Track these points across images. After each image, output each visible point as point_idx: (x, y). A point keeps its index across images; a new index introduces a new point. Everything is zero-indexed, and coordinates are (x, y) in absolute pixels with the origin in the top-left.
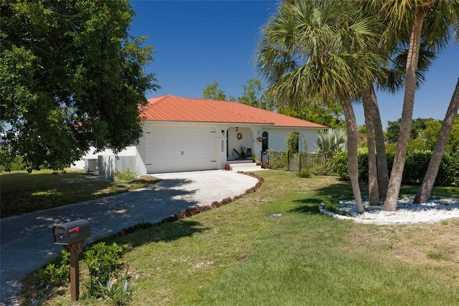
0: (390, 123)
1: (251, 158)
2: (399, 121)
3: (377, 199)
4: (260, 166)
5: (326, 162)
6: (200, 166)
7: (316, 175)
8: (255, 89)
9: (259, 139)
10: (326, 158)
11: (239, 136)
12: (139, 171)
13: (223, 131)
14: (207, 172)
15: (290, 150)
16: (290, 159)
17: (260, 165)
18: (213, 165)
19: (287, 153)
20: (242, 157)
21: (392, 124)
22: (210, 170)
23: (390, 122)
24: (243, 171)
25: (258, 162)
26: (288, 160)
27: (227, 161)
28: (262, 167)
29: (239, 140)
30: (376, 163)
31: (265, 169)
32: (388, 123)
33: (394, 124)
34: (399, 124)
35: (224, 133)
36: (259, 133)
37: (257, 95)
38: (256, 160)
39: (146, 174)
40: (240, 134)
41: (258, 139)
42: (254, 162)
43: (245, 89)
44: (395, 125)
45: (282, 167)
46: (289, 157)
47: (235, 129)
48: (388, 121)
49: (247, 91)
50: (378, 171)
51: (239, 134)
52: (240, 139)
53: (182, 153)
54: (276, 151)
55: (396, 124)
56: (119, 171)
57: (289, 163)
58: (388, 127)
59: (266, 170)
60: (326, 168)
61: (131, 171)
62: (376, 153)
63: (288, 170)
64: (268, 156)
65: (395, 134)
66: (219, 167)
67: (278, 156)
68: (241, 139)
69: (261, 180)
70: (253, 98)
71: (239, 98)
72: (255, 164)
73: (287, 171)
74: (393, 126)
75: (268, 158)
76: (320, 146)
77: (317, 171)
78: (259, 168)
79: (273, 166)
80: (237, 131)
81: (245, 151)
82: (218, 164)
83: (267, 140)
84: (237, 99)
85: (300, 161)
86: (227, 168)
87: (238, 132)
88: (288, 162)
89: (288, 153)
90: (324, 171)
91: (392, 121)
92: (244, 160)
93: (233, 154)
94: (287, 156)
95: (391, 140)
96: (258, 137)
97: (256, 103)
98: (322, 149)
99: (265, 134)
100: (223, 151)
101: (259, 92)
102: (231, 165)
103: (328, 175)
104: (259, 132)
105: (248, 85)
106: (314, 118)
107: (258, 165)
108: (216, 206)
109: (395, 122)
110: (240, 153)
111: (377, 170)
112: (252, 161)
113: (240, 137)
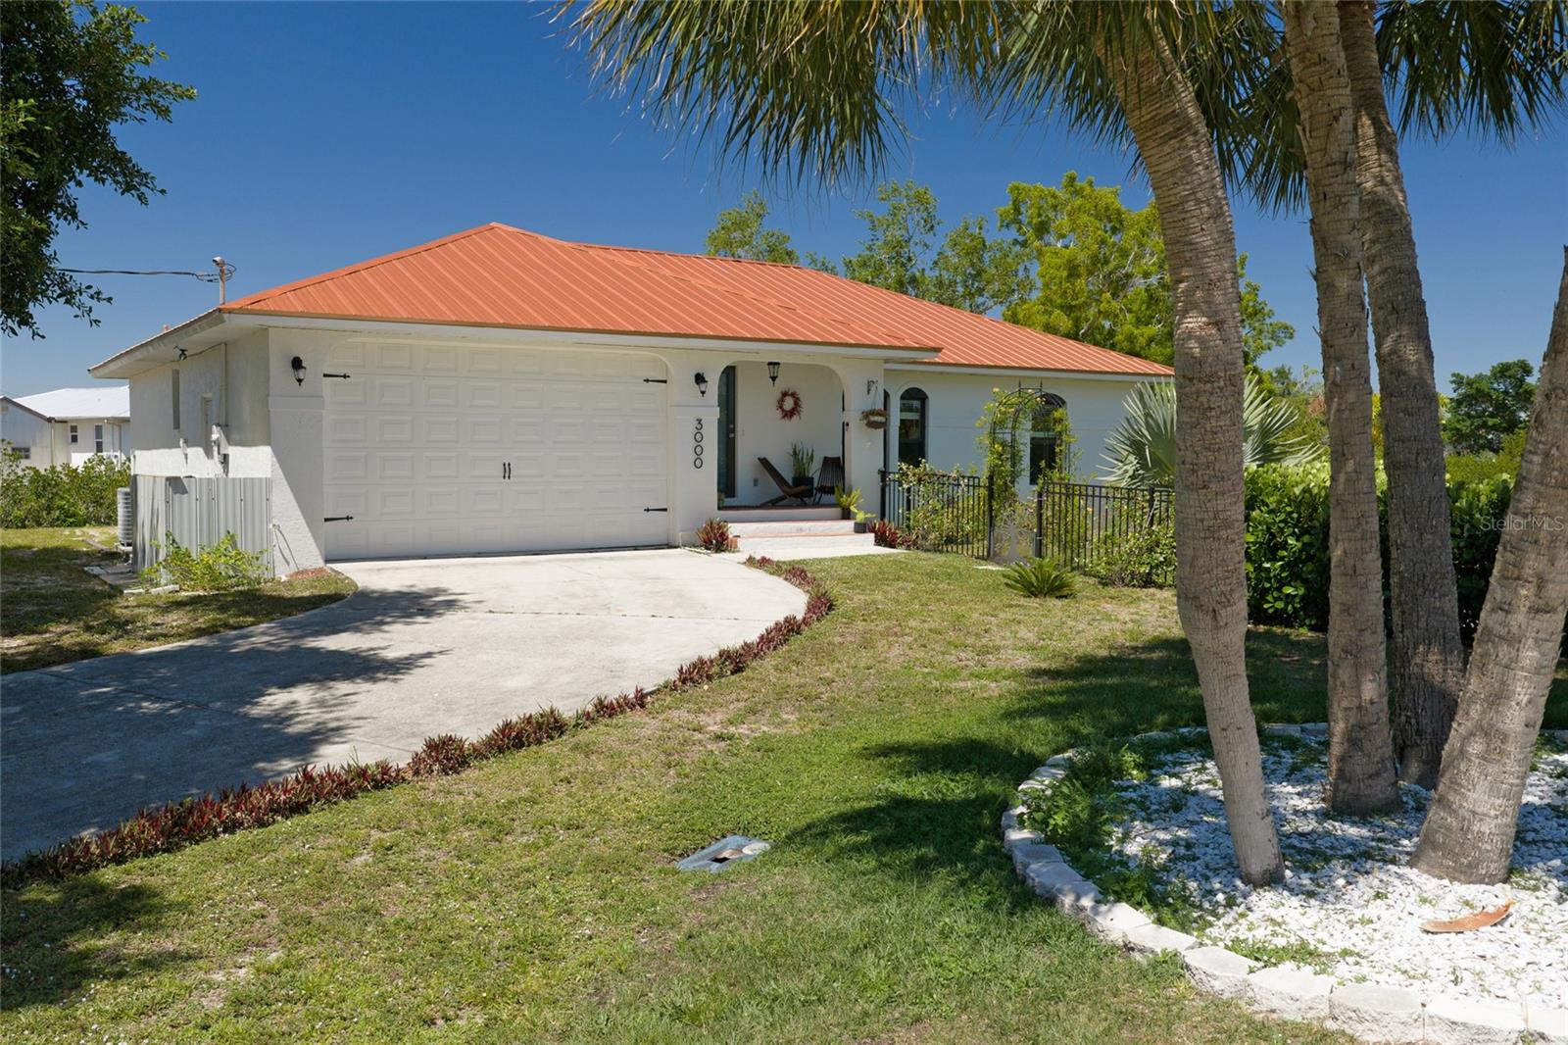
0: (1459, 381)
1: (831, 498)
2: (1494, 375)
3: (1377, 774)
4: (872, 536)
5: (1151, 523)
6: (591, 531)
7: (1105, 582)
8: (910, 224)
9: (872, 419)
10: (1151, 506)
11: (789, 404)
12: (283, 545)
13: (700, 379)
14: (623, 558)
15: (997, 465)
16: (995, 506)
17: (872, 530)
18: (656, 525)
19: (984, 481)
20: (796, 495)
21: (1470, 384)
22: (636, 548)
23: (1462, 378)
24: (768, 557)
25: (860, 517)
26: (991, 509)
27: (719, 508)
28: (882, 540)
29: (786, 421)
30: (1376, 542)
31: (894, 547)
32: (1452, 382)
33: (1475, 386)
34: (1495, 386)
35: (703, 387)
36: (873, 389)
37: (919, 249)
38: (852, 508)
39: (321, 563)
40: (793, 395)
41: (867, 415)
42: (846, 515)
43: (873, 229)
44: (1478, 390)
45: (962, 543)
46: (991, 496)
47: (766, 373)
48: (1453, 375)
49: (879, 234)
50: (1395, 592)
51: (785, 394)
52: (789, 414)
53: (507, 470)
54: (941, 472)
55: (1484, 386)
56: (184, 547)
57: (992, 525)
58: (1454, 395)
59: (898, 555)
60: (1151, 550)
61: (246, 547)
62: (1381, 477)
63: (989, 557)
64: (909, 490)
65: (1478, 422)
66: (679, 538)
67: (948, 490)
68: (795, 418)
69: (822, 605)
70: (904, 262)
71: (848, 264)
72: (849, 525)
73: (983, 558)
74: (1473, 391)
75: (909, 501)
76: (1137, 448)
77: (1108, 563)
78: (866, 545)
79: (924, 538)
80: (774, 378)
81: (814, 471)
82: (678, 524)
83: (922, 424)
84: (841, 268)
85: (1040, 516)
86: (716, 541)
87: (781, 384)
88: (987, 520)
89: (991, 478)
90: (1141, 564)
91: (1470, 372)
92: (804, 505)
93: (756, 482)
94: (983, 492)
95: (1464, 444)
96: (868, 408)
97: (913, 280)
98: (1143, 464)
99: (915, 398)
100: (698, 463)
101: (928, 238)
102: (733, 529)
103: (1161, 587)
104: (870, 383)
105: (882, 213)
106: (1142, 341)
107: (861, 528)
108: (436, 767)
109: (1480, 377)
110: (788, 474)
111: (1386, 586)
112: (837, 511)
113: (790, 407)
